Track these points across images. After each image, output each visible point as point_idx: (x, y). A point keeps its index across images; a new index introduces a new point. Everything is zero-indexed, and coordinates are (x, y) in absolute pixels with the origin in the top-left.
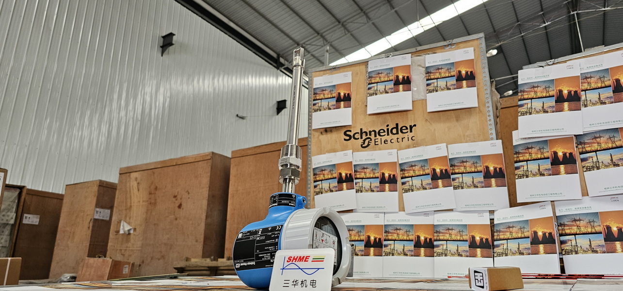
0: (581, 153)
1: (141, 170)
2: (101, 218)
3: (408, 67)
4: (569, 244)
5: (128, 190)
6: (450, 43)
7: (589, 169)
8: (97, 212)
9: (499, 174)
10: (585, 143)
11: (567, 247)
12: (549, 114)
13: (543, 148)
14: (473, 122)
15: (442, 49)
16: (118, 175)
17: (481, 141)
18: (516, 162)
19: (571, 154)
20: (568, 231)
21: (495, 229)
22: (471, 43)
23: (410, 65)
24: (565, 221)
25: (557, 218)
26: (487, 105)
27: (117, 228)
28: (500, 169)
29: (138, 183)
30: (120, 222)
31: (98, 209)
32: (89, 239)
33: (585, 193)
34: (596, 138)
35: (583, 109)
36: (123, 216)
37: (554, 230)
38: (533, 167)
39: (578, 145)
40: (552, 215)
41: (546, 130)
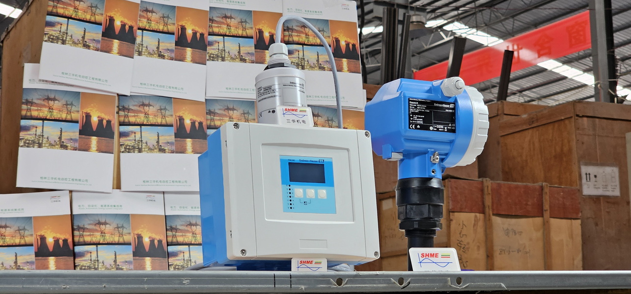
0: (122, 124)
7: (129, 150)
10: (129, 110)
34: (144, 105)
35: (136, 56)
39: (120, 110)
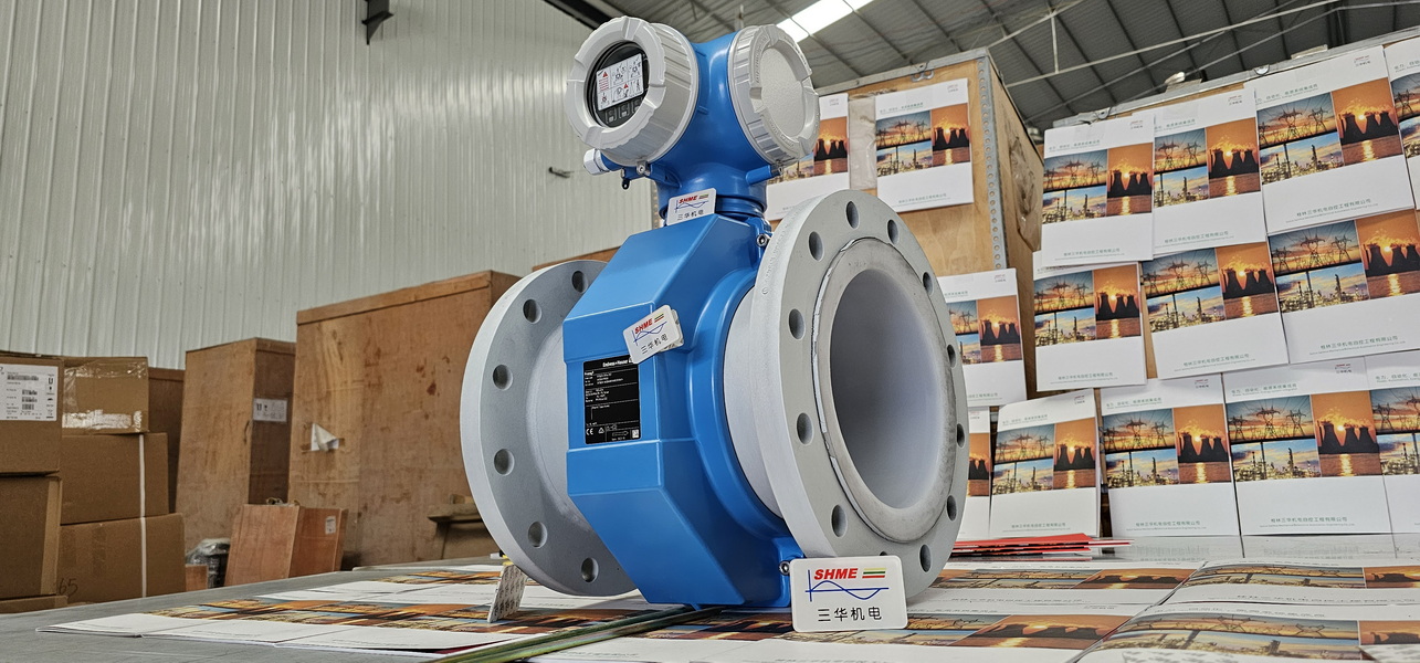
1: (340, 314)
2: (269, 419)
3: (841, 123)
4: (1119, 467)
5: (319, 357)
6: (922, 69)
8: (259, 406)
9: (1007, 336)
11: (1116, 474)
12: (1096, 219)
13: (1084, 287)
14: (963, 234)
15: (907, 81)
16: (295, 327)
17: (979, 271)
18: (1038, 313)
19: (1131, 298)
20: (1119, 445)
21: (998, 441)
22: (964, 69)
23: (845, 117)
24: (1116, 426)
25: (1104, 419)
26: (990, 199)
27: (304, 439)
28: (1012, 325)
29: (340, 343)
30: (310, 427)
31: (259, 401)
32: (248, 465)
33: (1151, 373)
36: (315, 414)
37: (1095, 443)
38: (1065, 322)
40: (1093, 414)
41: (1089, 252)
